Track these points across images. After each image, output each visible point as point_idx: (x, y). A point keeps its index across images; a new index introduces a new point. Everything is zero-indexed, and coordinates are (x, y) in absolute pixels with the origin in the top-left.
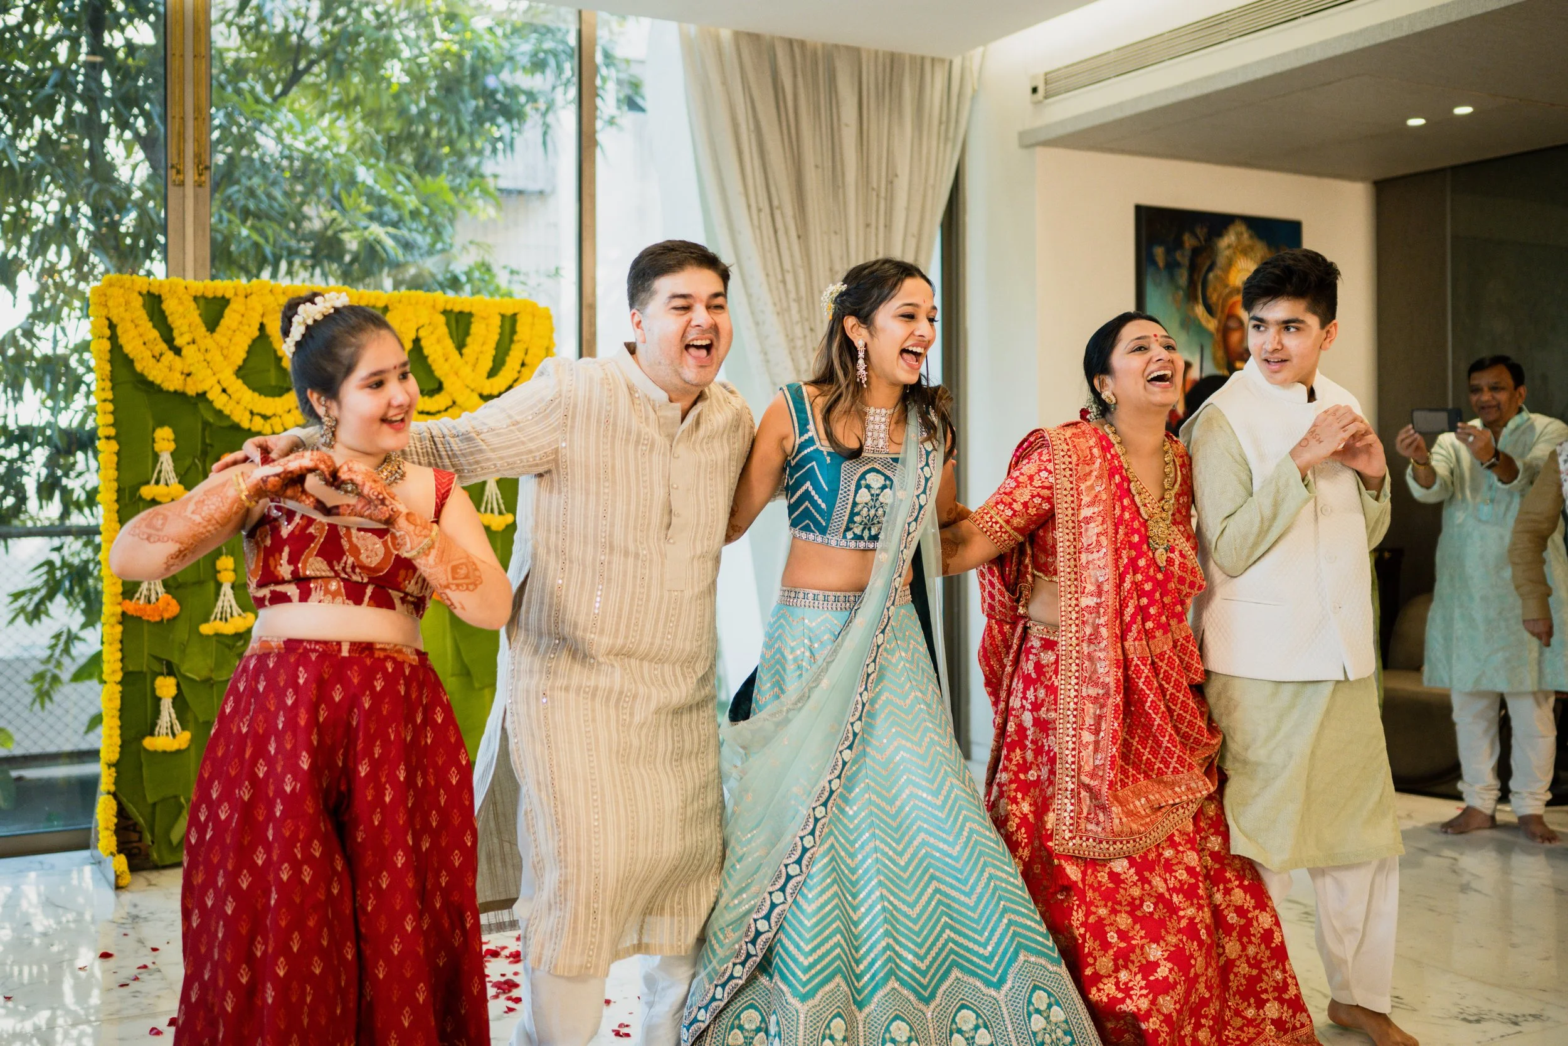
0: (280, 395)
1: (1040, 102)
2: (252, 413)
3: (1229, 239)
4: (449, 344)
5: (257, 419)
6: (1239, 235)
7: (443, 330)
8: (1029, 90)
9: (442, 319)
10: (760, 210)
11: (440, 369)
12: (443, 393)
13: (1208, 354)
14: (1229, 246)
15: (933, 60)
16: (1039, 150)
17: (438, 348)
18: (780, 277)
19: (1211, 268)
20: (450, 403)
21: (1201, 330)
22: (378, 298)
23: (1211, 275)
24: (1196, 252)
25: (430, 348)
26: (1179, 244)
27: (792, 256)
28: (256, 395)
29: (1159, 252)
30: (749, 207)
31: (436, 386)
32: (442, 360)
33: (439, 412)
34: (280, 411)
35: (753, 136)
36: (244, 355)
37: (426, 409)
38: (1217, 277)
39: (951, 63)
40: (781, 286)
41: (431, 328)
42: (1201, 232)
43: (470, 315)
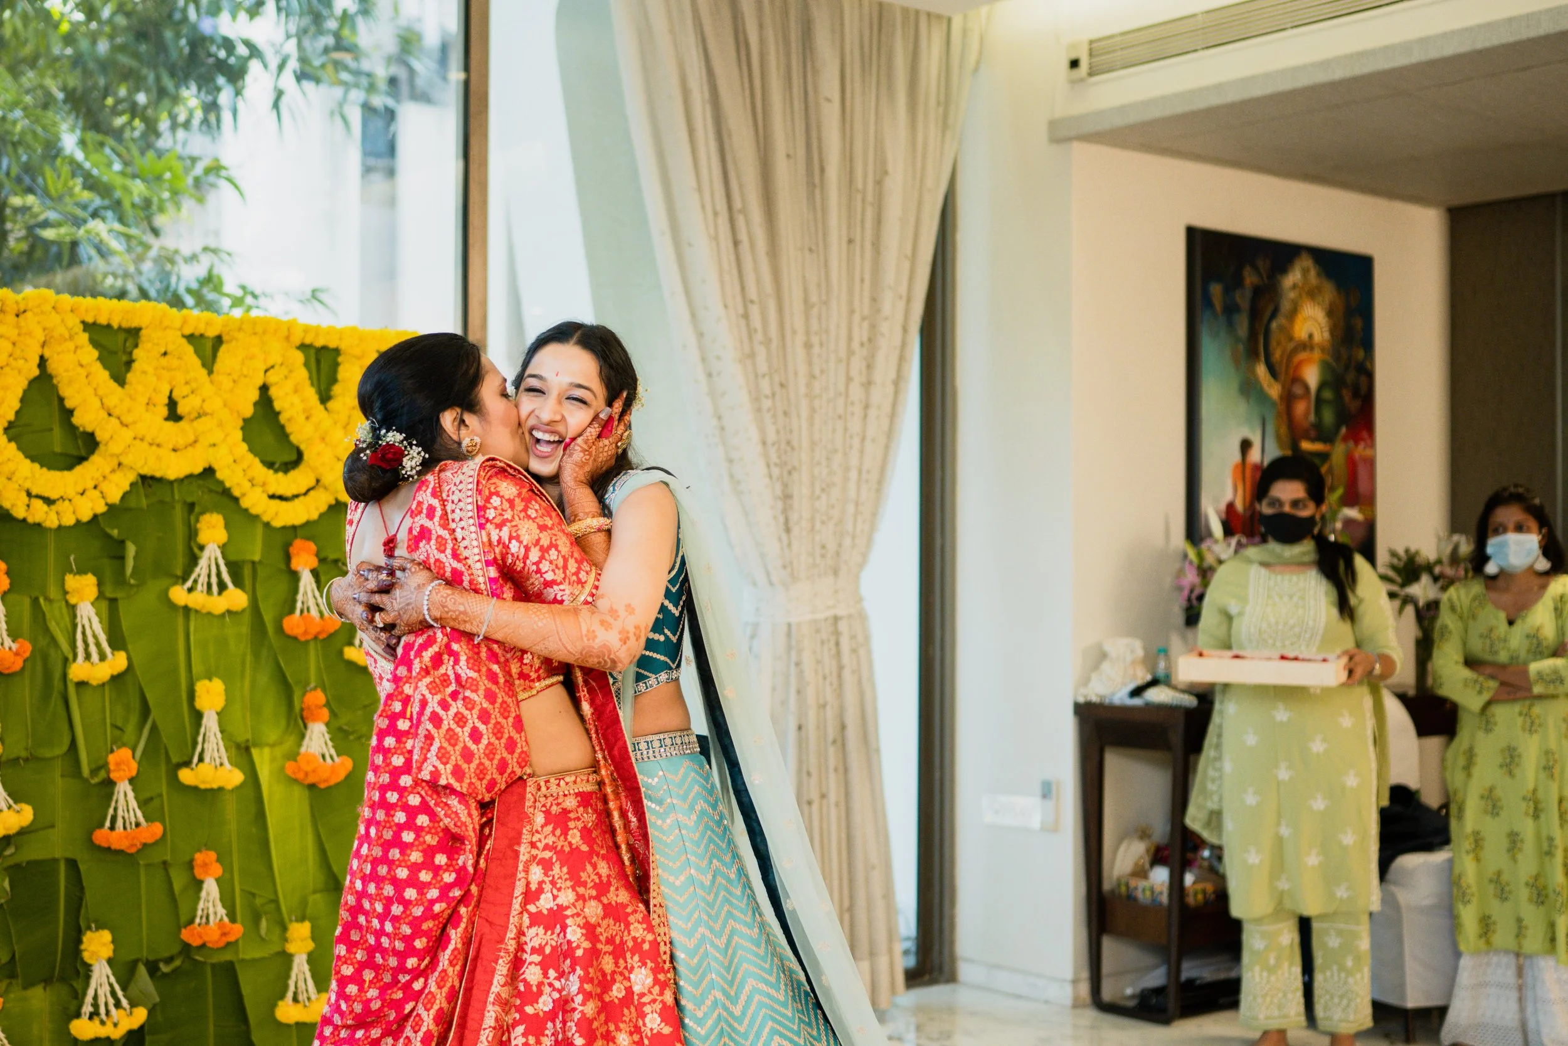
0: (70, 467)
1: (1082, 80)
2: (29, 494)
3: (1293, 278)
4: (311, 394)
5: (38, 504)
6: (1305, 272)
7: (302, 374)
8: (1065, 64)
9: (299, 357)
10: (716, 214)
11: (300, 432)
12: (302, 467)
13: (1270, 429)
14: (1295, 286)
15: (929, 15)
16: (1077, 146)
17: (296, 400)
18: (741, 311)
19: (1274, 314)
20: (312, 483)
21: (1262, 397)
22: (208, 324)
23: (1274, 325)
24: (1258, 292)
25: (282, 400)
26: (1238, 282)
27: (758, 281)
28: (37, 466)
29: (1216, 289)
30: (703, 207)
31: (294, 457)
32: (301, 418)
33: (297, 496)
34: (71, 492)
35: (708, 108)
36: (17, 405)
37: (280, 492)
38: (1281, 328)
39: (949, 20)
40: (743, 322)
41: (284, 371)
42: (1263, 264)
43: (337, 351)
